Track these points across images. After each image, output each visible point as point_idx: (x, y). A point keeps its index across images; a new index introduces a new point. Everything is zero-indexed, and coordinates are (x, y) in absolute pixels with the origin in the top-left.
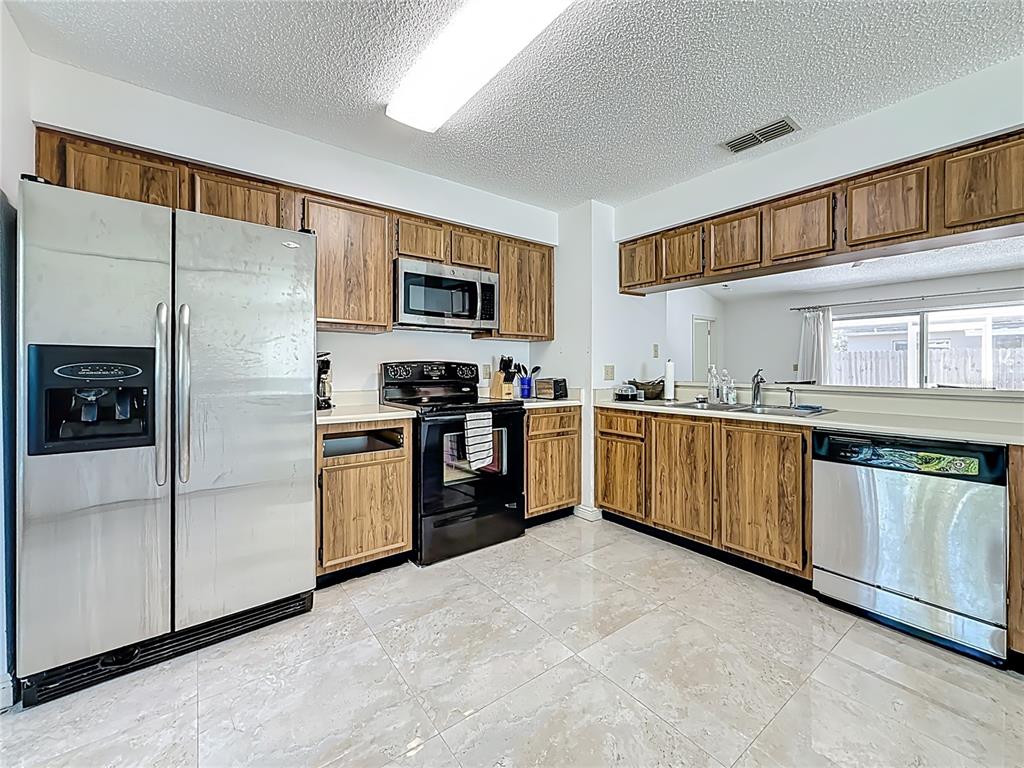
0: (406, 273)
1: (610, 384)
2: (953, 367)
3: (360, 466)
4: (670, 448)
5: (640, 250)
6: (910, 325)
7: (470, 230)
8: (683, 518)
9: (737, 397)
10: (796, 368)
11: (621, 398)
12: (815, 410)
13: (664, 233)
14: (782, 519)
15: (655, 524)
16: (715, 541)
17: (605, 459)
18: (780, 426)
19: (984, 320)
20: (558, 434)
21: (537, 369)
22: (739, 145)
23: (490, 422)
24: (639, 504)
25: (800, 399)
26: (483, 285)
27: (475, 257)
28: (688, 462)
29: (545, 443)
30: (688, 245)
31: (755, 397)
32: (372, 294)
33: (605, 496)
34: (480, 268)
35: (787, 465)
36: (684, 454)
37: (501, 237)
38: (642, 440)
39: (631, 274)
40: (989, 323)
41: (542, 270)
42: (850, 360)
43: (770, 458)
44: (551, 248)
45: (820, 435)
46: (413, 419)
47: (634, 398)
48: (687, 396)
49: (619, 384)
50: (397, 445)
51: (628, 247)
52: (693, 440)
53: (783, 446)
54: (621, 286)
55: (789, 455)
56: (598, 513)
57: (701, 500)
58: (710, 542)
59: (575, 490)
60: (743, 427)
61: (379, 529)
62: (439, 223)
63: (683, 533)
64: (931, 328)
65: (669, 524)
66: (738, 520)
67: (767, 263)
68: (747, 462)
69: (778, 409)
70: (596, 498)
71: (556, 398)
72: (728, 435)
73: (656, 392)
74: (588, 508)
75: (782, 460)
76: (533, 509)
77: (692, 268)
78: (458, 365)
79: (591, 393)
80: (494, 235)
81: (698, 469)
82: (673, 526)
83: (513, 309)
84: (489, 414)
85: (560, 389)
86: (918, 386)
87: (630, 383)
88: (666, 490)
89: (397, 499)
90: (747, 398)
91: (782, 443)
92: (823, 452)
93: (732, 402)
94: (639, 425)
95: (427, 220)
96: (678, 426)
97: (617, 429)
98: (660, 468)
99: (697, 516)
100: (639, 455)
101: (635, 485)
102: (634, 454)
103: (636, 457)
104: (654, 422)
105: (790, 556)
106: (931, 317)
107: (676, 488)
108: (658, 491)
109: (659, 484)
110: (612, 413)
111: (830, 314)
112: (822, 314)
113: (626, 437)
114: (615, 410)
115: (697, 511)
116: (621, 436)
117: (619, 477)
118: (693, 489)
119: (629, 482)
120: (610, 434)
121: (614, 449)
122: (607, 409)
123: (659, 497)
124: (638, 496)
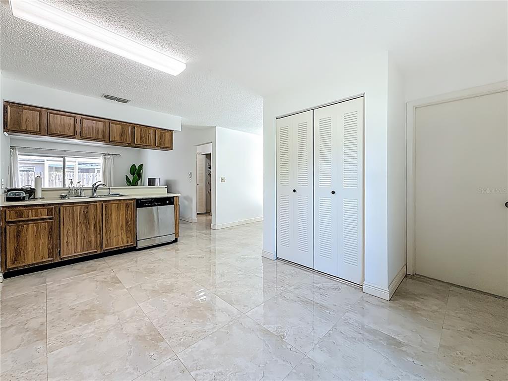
4: (73, 218)
6: (45, 161)
8: (82, 248)
11: (12, 199)
14: (127, 230)
15: (62, 259)
16: (99, 250)
17: (13, 238)
18: (125, 200)
19: (75, 162)
22: (107, 97)
24: (49, 253)
25: (111, 192)
28: (85, 222)
31: (94, 192)
33: (15, 261)
35: (129, 212)
36: (82, 219)
38: (51, 219)
39: (18, 124)
40: (77, 163)
43: (123, 211)
51: (14, 107)
52: (87, 212)
53: (127, 206)
55: (129, 209)
56: (1, 277)
57: (92, 236)
58: (97, 252)
60: (112, 202)
63: (81, 255)
64: (67, 164)
65: (72, 254)
66: (110, 237)
68: (113, 214)
70: (2, 268)
72: (106, 207)
75: (127, 212)
81: (90, 223)
82: (76, 254)
91: (127, 205)
92: (139, 206)
94: (50, 211)
96: (79, 207)
97: (28, 217)
98: (66, 230)
99: (90, 243)
100: (50, 227)
101: (47, 244)
102: (45, 228)
103: (47, 229)
104: (62, 208)
105: (130, 241)
106: (67, 159)
107: (77, 236)
108: (65, 242)
109: (66, 238)
110: (21, 208)
111: (17, 151)
112: (12, 151)
113: (37, 220)
114: (25, 206)
115: (90, 242)
116: (32, 220)
117: (30, 245)
118: (88, 232)
119: (41, 245)
120: (19, 222)
121: (25, 229)
122: (15, 206)
123: (65, 244)
124: (49, 249)
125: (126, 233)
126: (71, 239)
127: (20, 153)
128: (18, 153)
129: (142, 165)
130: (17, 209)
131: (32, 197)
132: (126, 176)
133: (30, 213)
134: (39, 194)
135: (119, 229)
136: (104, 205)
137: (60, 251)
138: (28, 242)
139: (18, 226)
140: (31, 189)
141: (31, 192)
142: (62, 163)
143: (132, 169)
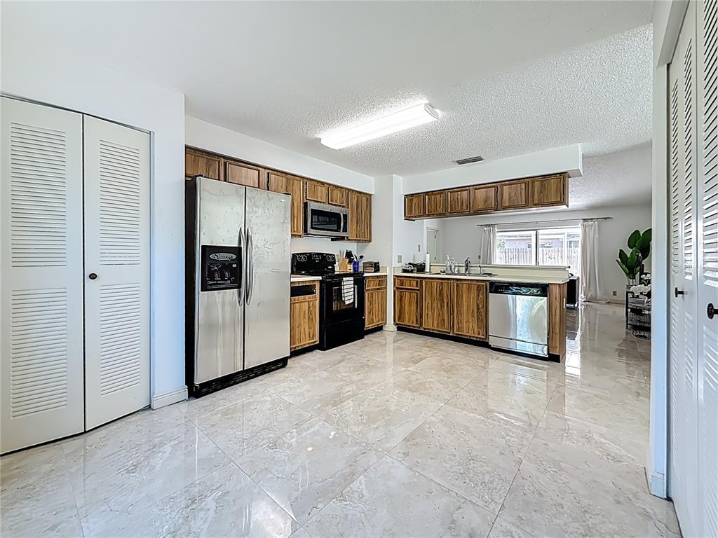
0: (312, 210)
1: (400, 265)
2: (553, 257)
3: (300, 302)
4: (431, 293)
5: (415, 200)
7: (337, 187)
8: (438, 324)
9: (459, 270)
10: (480, 257)
11: (405, 271)
12: (490, 275)
13: (427, 193)
15: (424, 328)
16: (451, 332)
17: (399, 301)
18: (477, 280)
19: (564, 234)
20: (378, 289)
21: (361, 257)
23: (352, 282)
24: (417, 320)
25: (483, 270)
26: (343, 215)
27: (338, 200)
28: (440, 298)
29: (372, 293)
30: (438, 200)
31: (466, 270)
32: (296, 219)
33: (399, 318)
34: (340, 206)
35: (480, 296)
36: (438, 295)
37: (349, 190)
38: (418, 290)
39: (411, 211)
40: (566, 235)
41: (367, 207)
42: (506, 253)
43: (474, 293)
44: (371, 195)
45: (492, 283)
46: (320, 281)
47: (412, 271)
48: (435, 270)
49: (404, 264)
50: (313, 293)
51: (409, 198)
53: (478, 288)
54: (405, 216)
55: (481, 292)
56: (395, 328)
57: (445, 315)
58: (449, 333)
59: (384, 318)
61: (307, 332)
62: (323, 183)
63: (438, 331)
64: (540, 237)
65: (431, 327)
66: (461, 321)
67: (472, 212)
68: (465, 296)
69: (475, 274)
70: (394, 320)
71: (375, 272)
72: (457, 285)
73: (421, 268)
74: (390, 325)
75: (478, 295)
76: (368, 326)
77: (440, 210)
78: (327, 254)
79: (391, 269)
80: (346, 189)
81: (444, 301)
82: (433, 328)
83: (354, 227)
84: (352, 278)
85: (376, 267)
86: (535, 264)
87: (410, 264)
88: (430, 313)
89: (314, 318)
90: (463, 270)
92: (493, 290)
93: (456, 273)
94: (417, 283)
95: (318, 182)
96: (435, 283)
98: (427, 303)
99: (444, 322)
100: (417, 297)
101: (415, 312)
103: (415, 299)
104: (424, 282)
105: (481, 334)
106: (541, 232)
107: (434, 311)
108: (426, 313)
109: (426, 310)
112: (492, 229)
113: (410, 289)
117: (407, 309)
118: (442, 310)
119: (412, 311)
121: (404, 295)
123: (426, 316)
124: (416, 316)
125: (478, 322)
127: (497, 230)
130: (401, 279)
132: (621, 250)
135: (470, 314)
136: (455, 283)
137: (423, 321)
138: (406, 306)
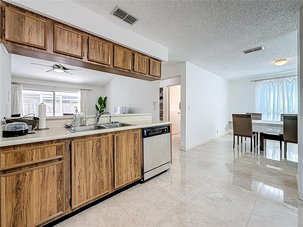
14: (135, 163)
15: (73, 210)
16: (111, 190)
18: (133, 130)
19: (61, 95)
28: (97, 159)
43: (131, 143)
52: (100, 147)
53: (135, 136)
55: (137, 139)
60: (122, 133)
72: (117, 138)
75: (135, 142)
96: (91, 141)
97: (32, 160)
98: (78, 171)
99: (103, 184)
100: (59, 171)
101: (56, 194)
102: (54, 172)
103: (55, 174)
104: (73, 144)
105: (137, 175)
106: (56, 93)
107: (90, 178)
108: (77, 186)
109: (77, 182)
110: (23, 149)
111: (22, 87)
112: (18, 86)
113: (44, 163)
114: (27, 145)
115: (102, 182)
116: (37, 164)
117: (35, 200)
118: (100, 171)
119: (48, 196)
120: (20, 168)
121: (27, 178)
122: (15, 147)
123: (77, 189)
124: (58, 200)
125: (135, 166)
126: (83, 182)
127: (23, 88)
128: (22, 88)
129: (106, 97)
130: (18, 150)
131: (36, 128)
132: (96, 105)
133: (34, 154)
134: (43, 124)
135: (129, 163)
136: (115, 137)
137: (71, 199)
138: (31, 197)
139: (18, 176)
140: (35, 118)
141: (34, 122)
142: (52, 96)
143: (100, 100)
